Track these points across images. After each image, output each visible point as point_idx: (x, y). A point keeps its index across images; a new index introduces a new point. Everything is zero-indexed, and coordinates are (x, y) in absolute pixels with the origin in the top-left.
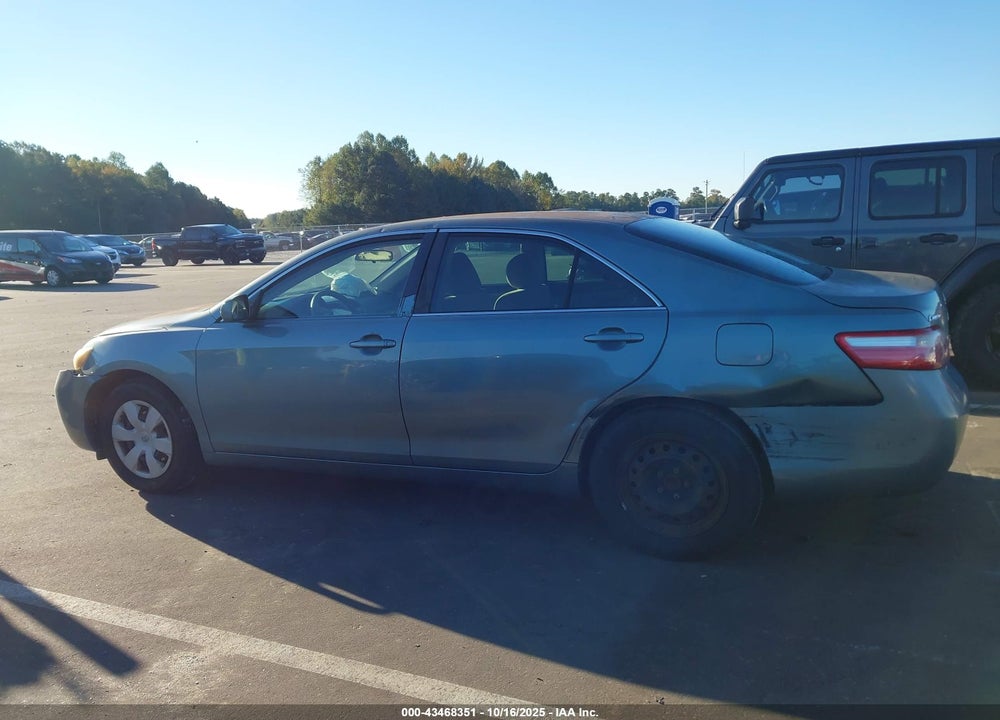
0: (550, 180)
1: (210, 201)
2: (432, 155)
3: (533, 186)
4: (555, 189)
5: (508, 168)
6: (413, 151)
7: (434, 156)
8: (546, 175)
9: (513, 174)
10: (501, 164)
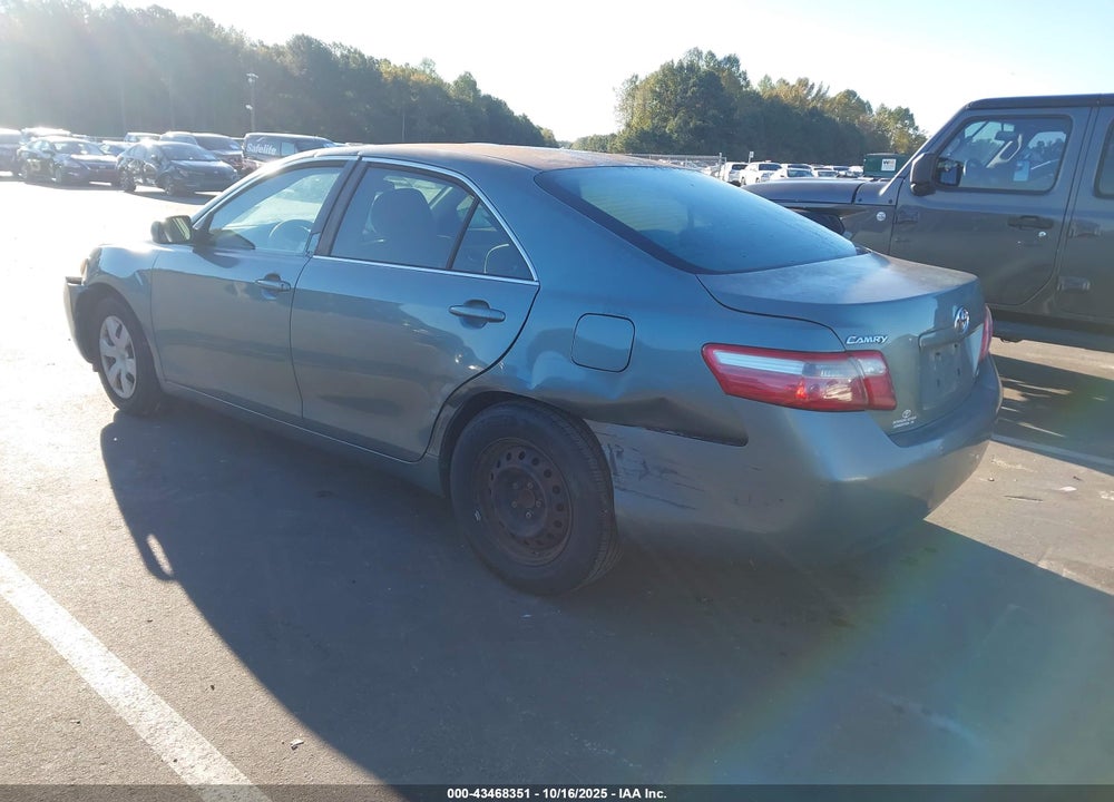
0: (911, 117)
1: (516, 119)
2: (767, 79)
3: (887, 124)
4: (916, 128)
5: (859, 100)
6: (745, 73)
7: (769, 80)
8: (907, 110)
9: (864, 107)
10: (850, 94)
